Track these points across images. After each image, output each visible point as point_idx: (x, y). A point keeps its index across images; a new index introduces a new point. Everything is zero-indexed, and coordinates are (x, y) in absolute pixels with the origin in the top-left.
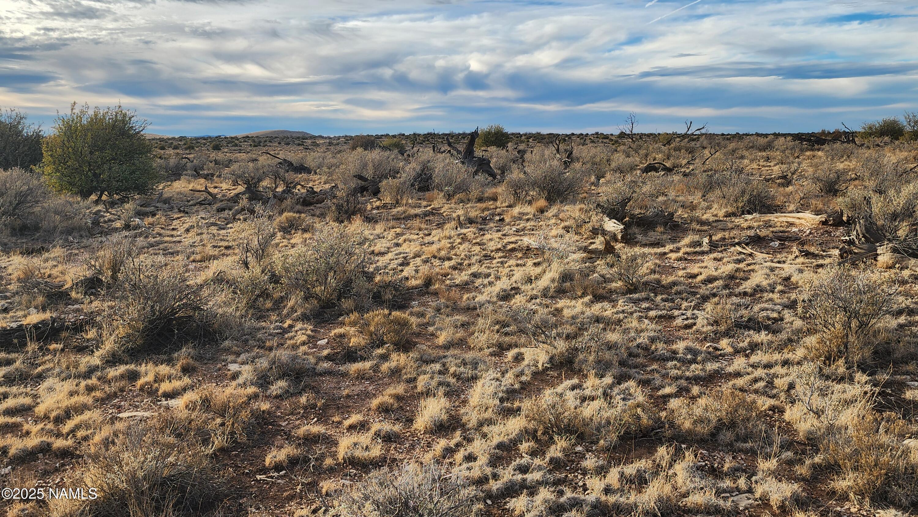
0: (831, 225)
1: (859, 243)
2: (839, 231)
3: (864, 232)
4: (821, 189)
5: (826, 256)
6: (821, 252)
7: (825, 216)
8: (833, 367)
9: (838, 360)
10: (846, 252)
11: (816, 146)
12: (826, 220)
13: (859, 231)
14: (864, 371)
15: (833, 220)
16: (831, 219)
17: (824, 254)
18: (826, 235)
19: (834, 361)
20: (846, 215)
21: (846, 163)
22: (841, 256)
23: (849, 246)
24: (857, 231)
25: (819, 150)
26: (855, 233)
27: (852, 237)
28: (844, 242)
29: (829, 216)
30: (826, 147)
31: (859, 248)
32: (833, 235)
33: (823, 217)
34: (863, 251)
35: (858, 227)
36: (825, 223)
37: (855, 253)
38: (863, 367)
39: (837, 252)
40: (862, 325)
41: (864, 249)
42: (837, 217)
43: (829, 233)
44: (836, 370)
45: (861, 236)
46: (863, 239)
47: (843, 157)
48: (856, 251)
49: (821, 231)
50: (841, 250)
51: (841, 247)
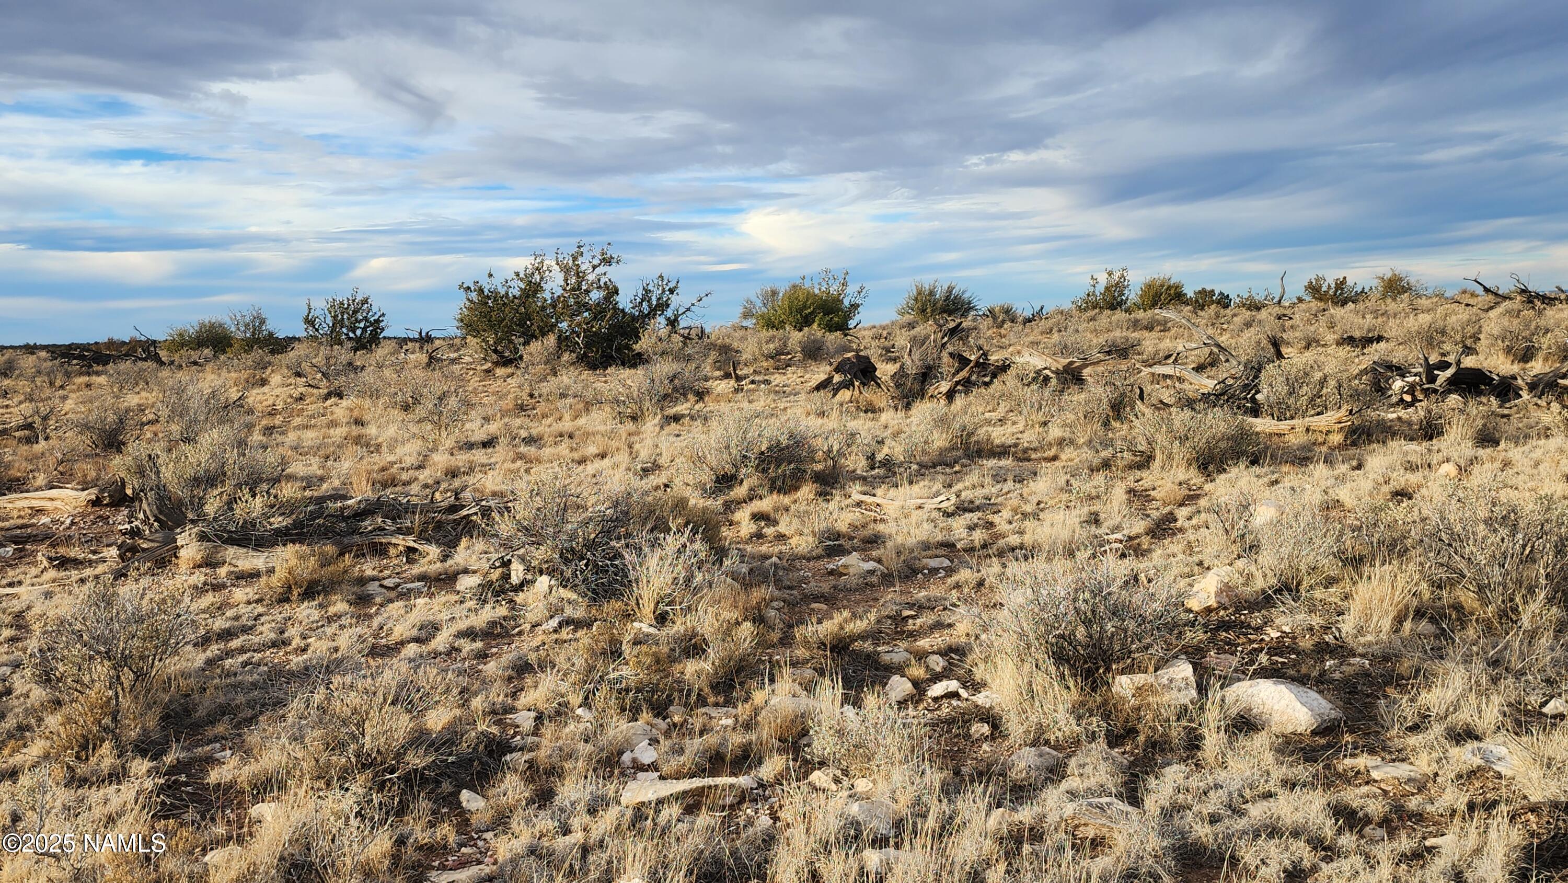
0: (107, 505)
1: (150, 531)
2: (121, 514)
3: (156, 512)
4: (94, 443)
5: (97, 562)
6: (90, 556)
7: (94, 491)
8: (93, 760)
9: (101, 746)
10: (128, 550)
11: (96, 368)
12: (97, 497)
13: (148, 512)
14: (144, 756)
15: (109, 496)
16: (106, 494)
17: (94, 557)
18: (101, 524)
19: (94, 749)
20: (131, 486)
21: (144, 394)
22: (121, 556)
23: (133, 538)
24: (145, 512)
25: (98, 374)
26: (141, 516)
27: (136, 523)
28: (124, 534)
29: (102, 491)
30: (110, 367)
31: (149, 540)
32: (111, 522)
33: (92, 493)
34: (156, 545)
35: (145, 506)
36: (96, 503)
37: (144, 550)
38: (144, 748)
39: (114, 552)
40: (140, 675)
41: (158, 542)
42: (115, 491)
43: (105, 519)
44: (98, 765)
45: (152, 520)
46: (156, 524)
47: (137, 384)
48: (145, 546)
49: (92, 517)
50: (119, 548)
51: (119, 542)
